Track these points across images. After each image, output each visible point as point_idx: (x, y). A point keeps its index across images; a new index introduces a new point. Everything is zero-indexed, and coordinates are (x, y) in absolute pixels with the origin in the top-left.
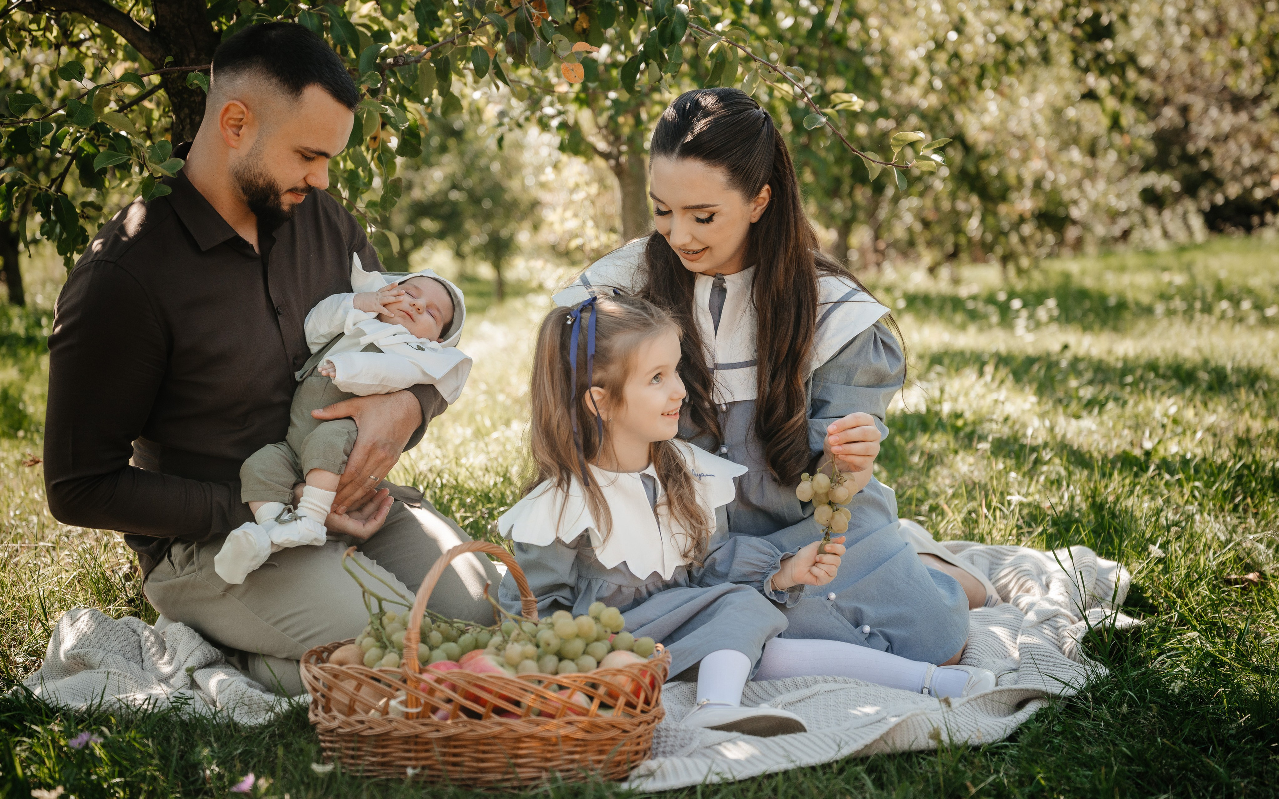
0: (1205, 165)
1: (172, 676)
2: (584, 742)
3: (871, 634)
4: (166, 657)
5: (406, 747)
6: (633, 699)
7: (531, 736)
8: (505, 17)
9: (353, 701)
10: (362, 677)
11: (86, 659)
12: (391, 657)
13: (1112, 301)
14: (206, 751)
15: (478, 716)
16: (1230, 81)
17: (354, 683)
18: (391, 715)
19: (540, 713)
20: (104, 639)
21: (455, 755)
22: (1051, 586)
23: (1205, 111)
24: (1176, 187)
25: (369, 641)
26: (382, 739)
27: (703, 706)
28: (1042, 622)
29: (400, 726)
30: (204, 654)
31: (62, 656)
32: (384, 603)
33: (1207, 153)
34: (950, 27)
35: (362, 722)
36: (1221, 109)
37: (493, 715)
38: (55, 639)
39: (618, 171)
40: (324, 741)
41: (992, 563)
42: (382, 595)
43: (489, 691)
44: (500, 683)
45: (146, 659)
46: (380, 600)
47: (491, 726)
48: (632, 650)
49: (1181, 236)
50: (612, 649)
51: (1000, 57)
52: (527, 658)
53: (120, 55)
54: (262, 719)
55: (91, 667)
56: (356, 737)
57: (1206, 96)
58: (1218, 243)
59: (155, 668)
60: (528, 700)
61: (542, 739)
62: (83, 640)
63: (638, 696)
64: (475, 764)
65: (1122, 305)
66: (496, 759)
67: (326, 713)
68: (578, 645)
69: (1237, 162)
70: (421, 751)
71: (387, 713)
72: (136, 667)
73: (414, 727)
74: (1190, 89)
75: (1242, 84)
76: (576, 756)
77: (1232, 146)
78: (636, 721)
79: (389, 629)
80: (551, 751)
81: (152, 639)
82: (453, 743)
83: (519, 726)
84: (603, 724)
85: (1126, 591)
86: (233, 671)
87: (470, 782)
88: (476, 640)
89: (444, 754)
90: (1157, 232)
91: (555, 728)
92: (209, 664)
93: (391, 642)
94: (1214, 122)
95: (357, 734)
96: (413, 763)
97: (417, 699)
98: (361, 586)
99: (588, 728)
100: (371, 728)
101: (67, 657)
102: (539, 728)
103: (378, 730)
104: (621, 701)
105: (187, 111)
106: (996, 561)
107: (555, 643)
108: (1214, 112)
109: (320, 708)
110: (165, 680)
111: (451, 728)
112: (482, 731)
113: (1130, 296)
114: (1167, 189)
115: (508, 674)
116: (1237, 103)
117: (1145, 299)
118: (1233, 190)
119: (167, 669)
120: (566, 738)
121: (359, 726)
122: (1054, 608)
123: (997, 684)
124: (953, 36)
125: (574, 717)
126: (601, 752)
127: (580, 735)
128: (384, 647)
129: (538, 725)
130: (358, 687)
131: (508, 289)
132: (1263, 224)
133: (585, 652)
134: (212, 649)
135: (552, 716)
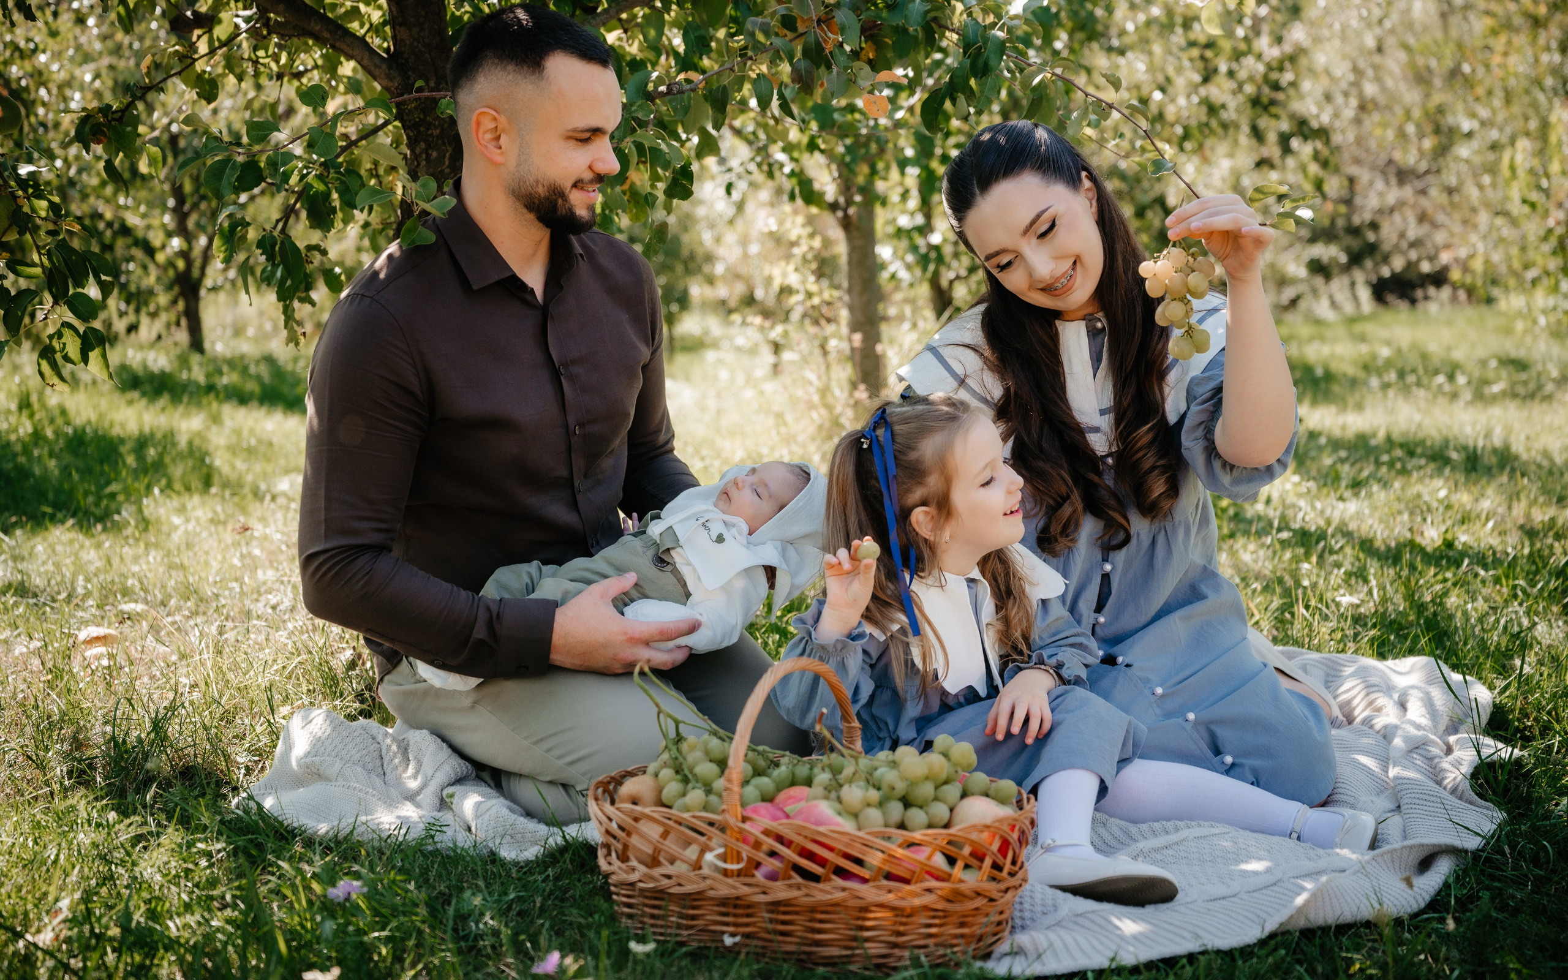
0: (1371, 237)
1: (418, 792)
2: (946, 914)
3: (1233, 765)
4: (411, 770)
5: (723, 909)
6: (1000, 860)
7: (882, 906)
8: (791, 41)
9: (657, 851)
10: (671, 823)
11: (322, 769)
12: (696, 795)
13: (1319, 372)
14: (477, 901)
15: (816, 878)
16: (1397, 156)
17: (660, 830)
18: (705, 871)
19: (889, 876)
20: (340, 746)
21: (784, 923)
22: (1409, 705)
23: (1371, 183)
24: (1343, 258)
25: (667, 773)
26: (694, 899)
27: (1048, 849)
28: (1411, 751)
29: (717, 885)
30: (453, 767)
31: (294, 763)
32: (681, 726)
33: (1374, 226)
34: (1154, 86)
35: (669, 877)
36: (1387, 183)
37: (833, 877)
38: (285, 742)
39: (846, 224)
40: (617, 894)
41: (1328, 675)
42: (680, 718)
43: (831, 849)
44: (846, 839)
45: (388, 772)
46: (677, 723)
47: (832, 891)
48: (987, 795)
49: (1349, 308)
50: (964, 795)
51: (1204, 118)
52: (869, 805)
53: (342, 88)
54: (532, 852)
55: (327, 779)
56: (659, 894)
57: (1373, 168)
58: (1387, 316)
59: (399, 782)
60: (875, 859)
61: (893, 909)
62: (318, 746)
63: (1005, 857)
64: (810, 935)
65: (1329, 376)
66: (834, 932)
67: (623, 862)
68: (928, 789)
69: (1402, 235)
70: (742, 916)
71: (700, 868)
72: (378, 782)
73: (735, 888)
74: (1357, 161)
75: (1410, 158)
76: (933, 930)
77: (1397, 217)
78: (1002, 886)
79: (690, 758)
80: (905, 924)
81: (394, 748)
82: (783, 909)
83: (869, 893)
84: (968, 892)
85: (1489, 710)
86: (488, 790)
87: (803, 957)
88: (793, 774)
89: (771, 921)
90: (1325, 303)
91: (913, 896)
92: (459, 781)
93: (695, 775)
94: (1381, 195)
95: (662, 891)
96: (731, 929)
97: (739, 853)
98: (657, 706)
99: (951, 897)
100: (680, 885)
101: (299, 765)
102: (891, 896)
103: (689, 888)
104: (988, 862)
105: (423, 145)
106: (1332, 672)
107: (901, 787)
108: (1380, 185)
109: (614, 854)
110: (411, 797)
111: (781, 891)
112: (820, 897)
113: (1335, 367)
114: (1333, 260)
115: (847, 825)
116: (1403, 176)
117: (1351, 371)
118: (1398, 264)
119: (413, 785)
120: (926, 908)
121: (665, 882)
122: (1421, 733)
123: (1405, 838)
124: (1157, 96)
125: (933, 884)
126: (962, 925)
127: (941, 905)
128: (686, 781)
129: (890, 891)
130: (665, 835)
131: (677, 344)
132: (1426, 298)
133: (936, 799)
134: (462, 762)
135: (907, 881)
